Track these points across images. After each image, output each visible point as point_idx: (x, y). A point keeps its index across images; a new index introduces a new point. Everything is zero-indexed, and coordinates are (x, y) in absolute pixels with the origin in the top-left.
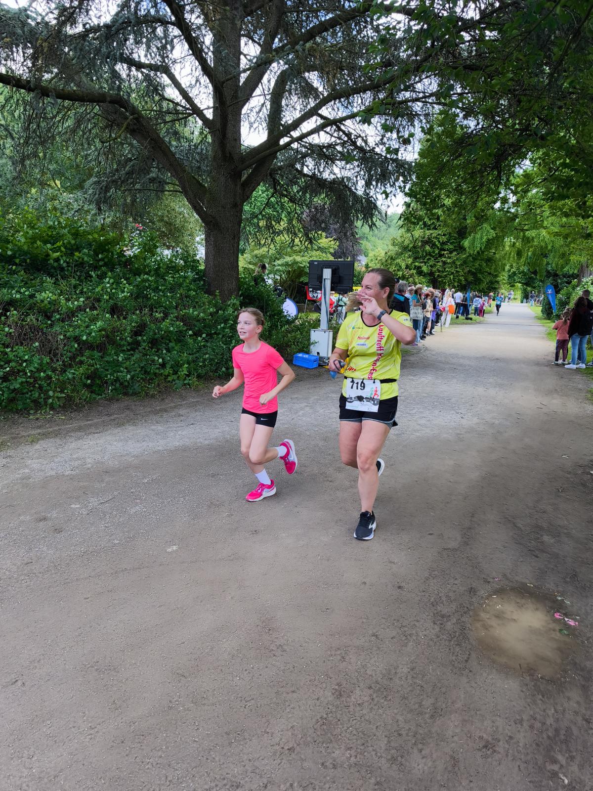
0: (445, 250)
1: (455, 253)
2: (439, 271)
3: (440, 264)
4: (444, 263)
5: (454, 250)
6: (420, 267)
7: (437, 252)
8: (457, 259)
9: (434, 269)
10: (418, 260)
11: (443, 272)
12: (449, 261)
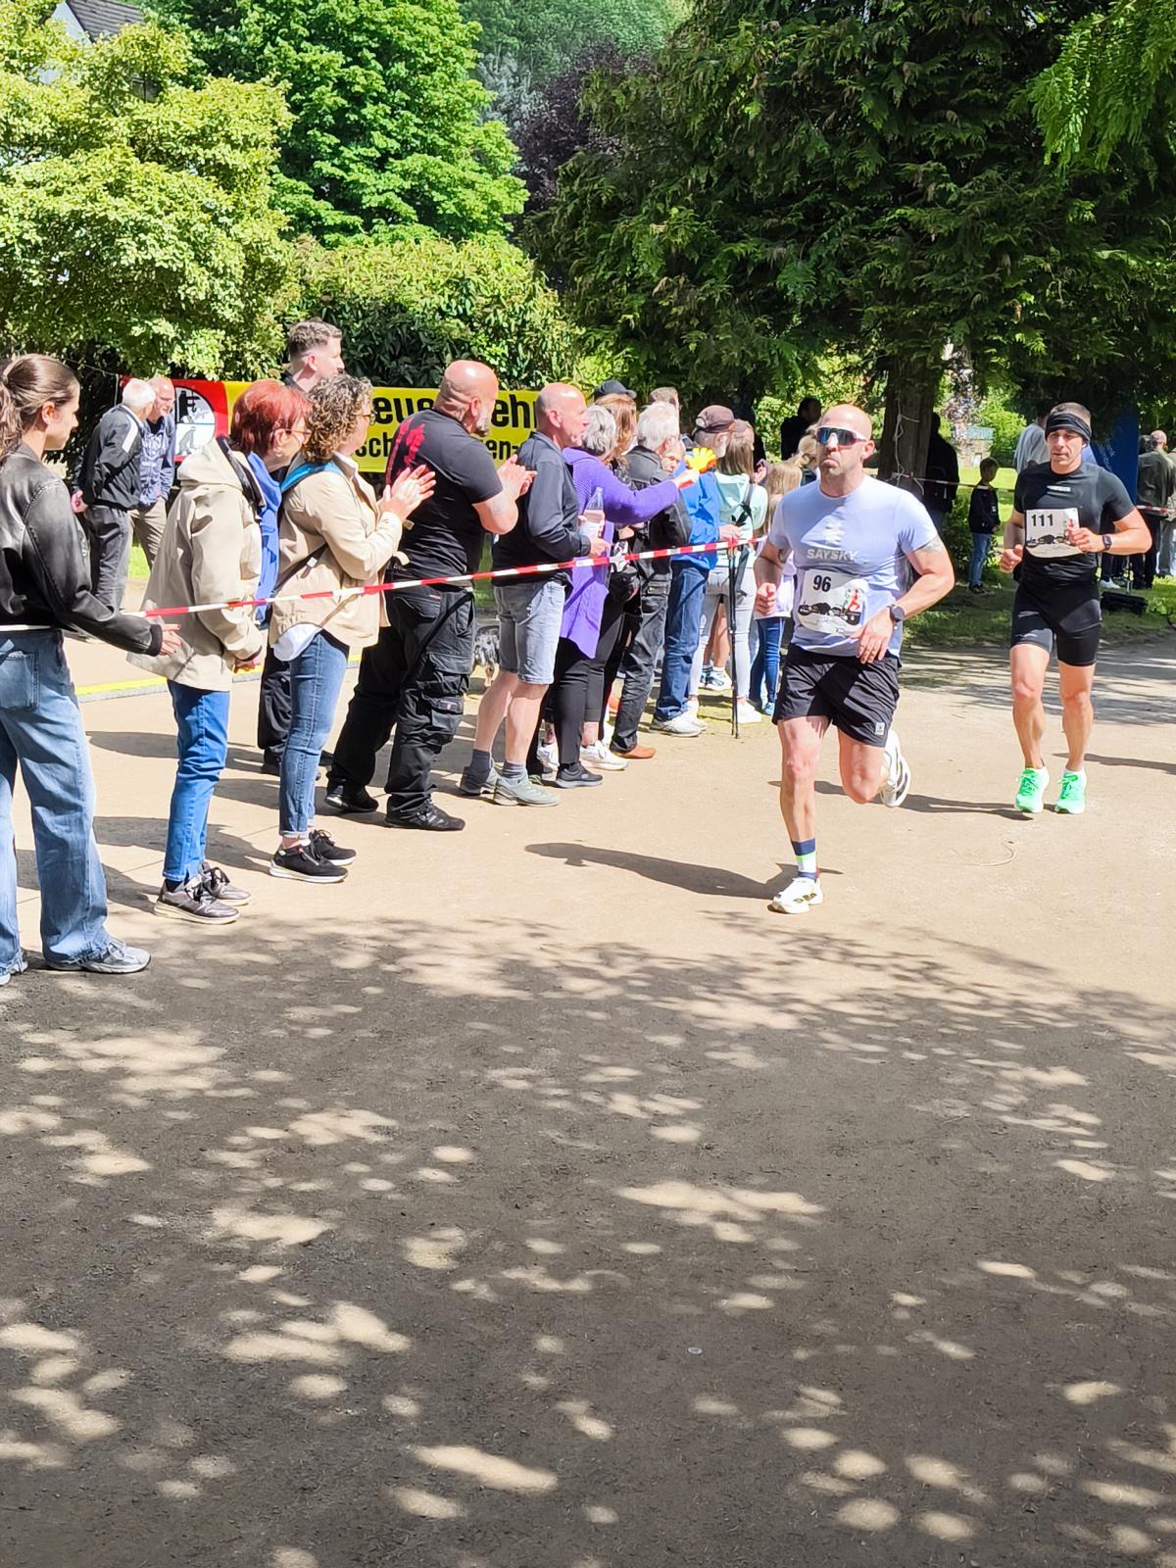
0: (923, 157)
2: (889, 295)
3: (893, 245)
5: (990, 158)
6: (768, 270)
7: (868, 167)
10: (753, 223)
11: (913, 297)
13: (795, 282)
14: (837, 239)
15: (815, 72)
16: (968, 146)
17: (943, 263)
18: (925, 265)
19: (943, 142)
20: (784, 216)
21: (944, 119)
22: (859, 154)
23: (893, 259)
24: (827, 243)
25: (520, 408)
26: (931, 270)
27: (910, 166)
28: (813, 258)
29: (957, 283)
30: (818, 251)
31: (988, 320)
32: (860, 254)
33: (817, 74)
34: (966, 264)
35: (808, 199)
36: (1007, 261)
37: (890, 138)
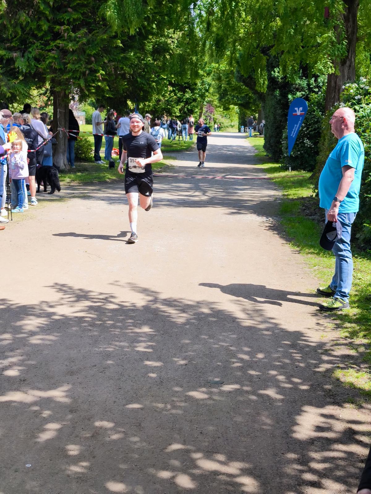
0: (62, 24)
1: (84, 30)
2: (54, 71)
3: (54, 54)
4: (64, 52)
6: (11, 61)
7: (45, 27)
8: (88, 42)
9: (42, 66)
11: (63, 71)
12: (70, 46)
13: (21, 64)
14: (34, 51)
16: (77, 20)
18: (67, 61)
19: (68, 20)
21: (68, 11)
22: (41, 23)
23: (54, 58)
24: (30, 52)
27: (58, 27)
28: (26, 57)
30: (28, 55)
31: (89, 78)
36: (93, 59)
37: (50, 18)
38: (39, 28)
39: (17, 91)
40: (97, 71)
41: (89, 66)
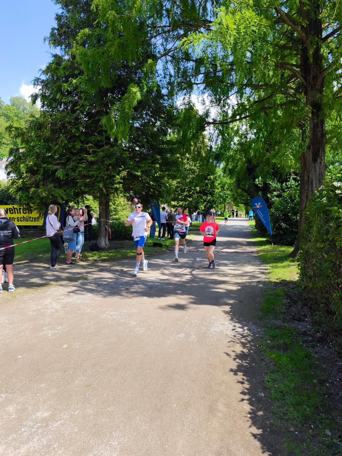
13: (60, 174)
14: (71, 165)
15: (63, 124)
16: (101, 141)
17: (96, 168)
18: (91, 169)
19: (94, 140)
20: (61, 160)
21: (95, 135)
22: (76, 144)
23: (83, 168)
24: (69, 165)
25: (16, 210)
26: (92, 171)
27: (85, 145)
28: (66, 169)
29: (100, 173)
30: (67, 167)
31: (108, 182)
32: (77, 167)
33: (63, 125)
34: (101, 169)
35: (67, 156)
36: (110, 167)
37: (82, 139)
38: (74, 146)
39: (57, 194)
40: (114, 176)
41: (106, 173)
